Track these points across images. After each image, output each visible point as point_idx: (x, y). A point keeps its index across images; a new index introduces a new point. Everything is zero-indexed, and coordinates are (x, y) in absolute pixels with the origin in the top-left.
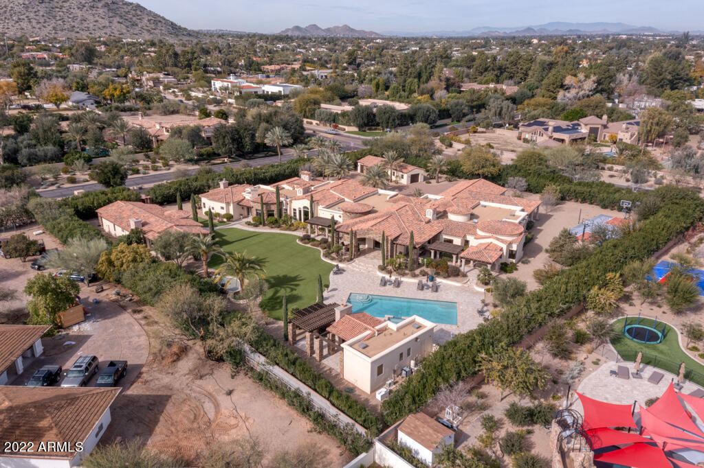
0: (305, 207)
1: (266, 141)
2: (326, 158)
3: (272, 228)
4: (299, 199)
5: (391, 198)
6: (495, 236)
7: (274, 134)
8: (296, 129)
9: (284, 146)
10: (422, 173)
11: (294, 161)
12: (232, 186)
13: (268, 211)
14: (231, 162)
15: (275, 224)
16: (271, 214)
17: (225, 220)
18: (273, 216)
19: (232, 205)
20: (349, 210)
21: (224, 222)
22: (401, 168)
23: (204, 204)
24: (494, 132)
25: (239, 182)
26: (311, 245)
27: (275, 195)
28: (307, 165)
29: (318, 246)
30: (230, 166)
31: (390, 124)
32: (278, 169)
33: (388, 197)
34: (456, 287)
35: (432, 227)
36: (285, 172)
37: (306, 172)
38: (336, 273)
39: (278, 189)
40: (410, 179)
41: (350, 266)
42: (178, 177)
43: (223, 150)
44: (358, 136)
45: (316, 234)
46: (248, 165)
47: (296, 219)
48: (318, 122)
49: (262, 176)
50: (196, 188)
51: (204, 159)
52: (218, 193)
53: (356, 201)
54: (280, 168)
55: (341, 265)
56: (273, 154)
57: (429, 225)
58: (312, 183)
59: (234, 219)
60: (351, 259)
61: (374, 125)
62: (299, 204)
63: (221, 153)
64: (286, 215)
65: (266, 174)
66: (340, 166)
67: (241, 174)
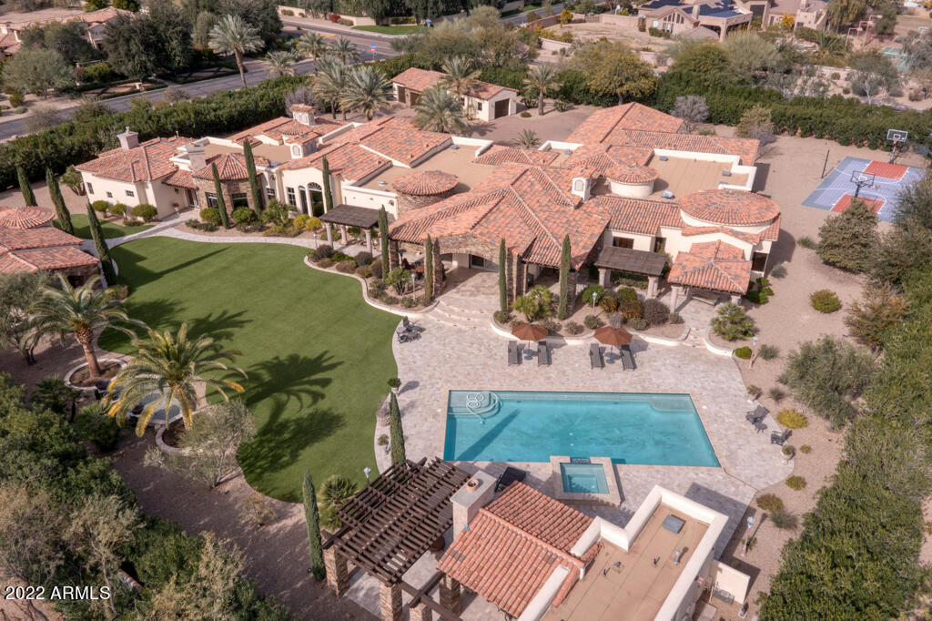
0: (311, 185)
1: (212, 45)
2: (336, 75)
3: (246, 231)
4: (297, 166)
5: (482, 153)
6: (727, 226)
7: (225, 29)
8: (266, 23)
9: (249, 55)
10: (511, 96)
11: (272, 83)
12: (146, 143)
13: (233, 196)
14: (148, 89)
15: (252, 222)
16: (240, 202)
17: (140, 219)
18: (246, 205)
19: (150, 185)
20: (410, 188)
21: (139, 224)
22: (476, 90)
23: (90, 185)
24: (597, 20)
25: (165, 133)
26: (338, 268)
27: (243, 160)
28: (300, 91)
29: (352, 270)
30: (144, 97)
31: (429, 11)
32: (241, 102)
33: (477, 152)
34: (669, 350)
35: (590, 214)
36: (257, 106)
37: (301, 106)
38: (404, 339)
39: (248, 146)
40: (493, 109)
41: (430, 316)
42: (35, 128)
43: (130, 66)
44: (376, 35)
45: (343, 241)
46: (181, 95)
47: (295, 209)
48: (303, 11)
49: (211, 116)
50: (72, 149)
51: (95, 87)
52: (116, 161)
53: (416, 164)
54: (245, 98)
55: (412, 316)
56: (230, 70)
57: (580, 211)
58: (318, 128)
59: (160, 216)
60: (432, 299)
61: (401, 15)
62: (300, 178)
63: (126, 74)
64: (275, 204)
65: (219, 113)
66: (370, 91)
67: (166, 115)
